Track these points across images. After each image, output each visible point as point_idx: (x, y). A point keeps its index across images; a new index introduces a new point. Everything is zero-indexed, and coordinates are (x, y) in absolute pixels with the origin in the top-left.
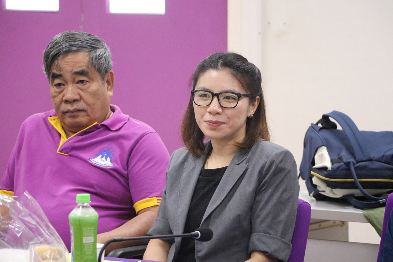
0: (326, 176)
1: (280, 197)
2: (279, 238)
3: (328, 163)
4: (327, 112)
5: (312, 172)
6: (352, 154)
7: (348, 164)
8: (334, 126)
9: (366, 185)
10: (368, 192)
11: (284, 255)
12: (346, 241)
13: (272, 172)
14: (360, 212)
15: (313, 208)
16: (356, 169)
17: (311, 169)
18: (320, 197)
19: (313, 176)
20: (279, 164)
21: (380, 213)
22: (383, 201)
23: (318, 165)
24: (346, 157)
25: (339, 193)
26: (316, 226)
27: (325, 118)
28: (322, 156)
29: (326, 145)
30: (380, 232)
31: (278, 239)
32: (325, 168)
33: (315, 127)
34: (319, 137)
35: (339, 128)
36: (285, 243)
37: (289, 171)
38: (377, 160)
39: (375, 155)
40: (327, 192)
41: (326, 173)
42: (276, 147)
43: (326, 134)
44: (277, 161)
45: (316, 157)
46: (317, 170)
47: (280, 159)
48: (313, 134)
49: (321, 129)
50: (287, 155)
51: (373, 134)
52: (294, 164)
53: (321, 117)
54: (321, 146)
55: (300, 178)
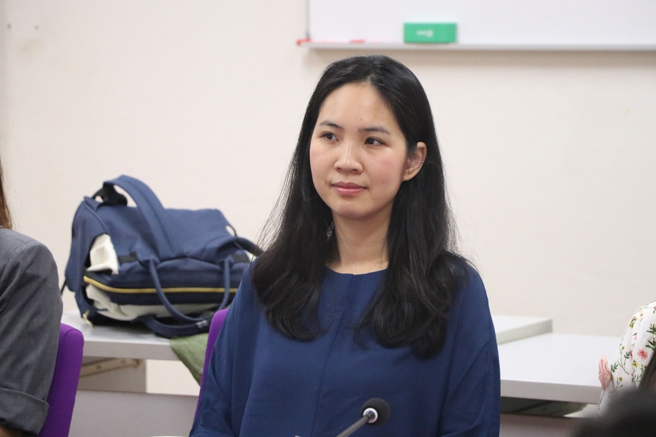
0: (111, 284)
1: (28, 324)
2: (26, 394)
3: (112, 263)
4: (110, 177)
5: (86, 279)
6: (154, 247)
7: (145, 264)
8: (123, 201)
9: (175, 299)
10: (179, 310)
11: (34, 422)
12: (143, 393)
13: (15, 284)
14: (165, 343)
15: (87, 338)
16: (159, 271)
17: (84, 273)
18: (99, 320)
19: (87, 284)
20: (27, 269)
21: (198, 344)
22: (202, 324)
23: (96, 266)
24: (143, 252)
25: (131, 313)
26: (93, 368)
27: (108, 188)
28: (102, 251)
29: (108, 232)
30: (198, 377)
31: (23, 396)
32: (108, 272)
33: (91, 202)
34: (98, 219)
35: (131, 203)
36: (37, 402)
37: (45, 280)
38: (194, 257)
39: (191, 248)
40: (112, 311)
41: (108, 279)
42: (22, 239)
43: (109, 214)
44: (24, 264)
45: (93, 253)
46: (94, 274)
47: (29, 259)
48: (87, 215)
49: (101, 205)
50: (40, 253)
51: (187, 214)
52: (54, 267)
53: (100, 186)
54: (101, 234)
55: (66, 289)
